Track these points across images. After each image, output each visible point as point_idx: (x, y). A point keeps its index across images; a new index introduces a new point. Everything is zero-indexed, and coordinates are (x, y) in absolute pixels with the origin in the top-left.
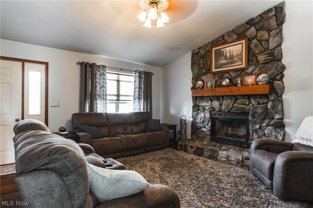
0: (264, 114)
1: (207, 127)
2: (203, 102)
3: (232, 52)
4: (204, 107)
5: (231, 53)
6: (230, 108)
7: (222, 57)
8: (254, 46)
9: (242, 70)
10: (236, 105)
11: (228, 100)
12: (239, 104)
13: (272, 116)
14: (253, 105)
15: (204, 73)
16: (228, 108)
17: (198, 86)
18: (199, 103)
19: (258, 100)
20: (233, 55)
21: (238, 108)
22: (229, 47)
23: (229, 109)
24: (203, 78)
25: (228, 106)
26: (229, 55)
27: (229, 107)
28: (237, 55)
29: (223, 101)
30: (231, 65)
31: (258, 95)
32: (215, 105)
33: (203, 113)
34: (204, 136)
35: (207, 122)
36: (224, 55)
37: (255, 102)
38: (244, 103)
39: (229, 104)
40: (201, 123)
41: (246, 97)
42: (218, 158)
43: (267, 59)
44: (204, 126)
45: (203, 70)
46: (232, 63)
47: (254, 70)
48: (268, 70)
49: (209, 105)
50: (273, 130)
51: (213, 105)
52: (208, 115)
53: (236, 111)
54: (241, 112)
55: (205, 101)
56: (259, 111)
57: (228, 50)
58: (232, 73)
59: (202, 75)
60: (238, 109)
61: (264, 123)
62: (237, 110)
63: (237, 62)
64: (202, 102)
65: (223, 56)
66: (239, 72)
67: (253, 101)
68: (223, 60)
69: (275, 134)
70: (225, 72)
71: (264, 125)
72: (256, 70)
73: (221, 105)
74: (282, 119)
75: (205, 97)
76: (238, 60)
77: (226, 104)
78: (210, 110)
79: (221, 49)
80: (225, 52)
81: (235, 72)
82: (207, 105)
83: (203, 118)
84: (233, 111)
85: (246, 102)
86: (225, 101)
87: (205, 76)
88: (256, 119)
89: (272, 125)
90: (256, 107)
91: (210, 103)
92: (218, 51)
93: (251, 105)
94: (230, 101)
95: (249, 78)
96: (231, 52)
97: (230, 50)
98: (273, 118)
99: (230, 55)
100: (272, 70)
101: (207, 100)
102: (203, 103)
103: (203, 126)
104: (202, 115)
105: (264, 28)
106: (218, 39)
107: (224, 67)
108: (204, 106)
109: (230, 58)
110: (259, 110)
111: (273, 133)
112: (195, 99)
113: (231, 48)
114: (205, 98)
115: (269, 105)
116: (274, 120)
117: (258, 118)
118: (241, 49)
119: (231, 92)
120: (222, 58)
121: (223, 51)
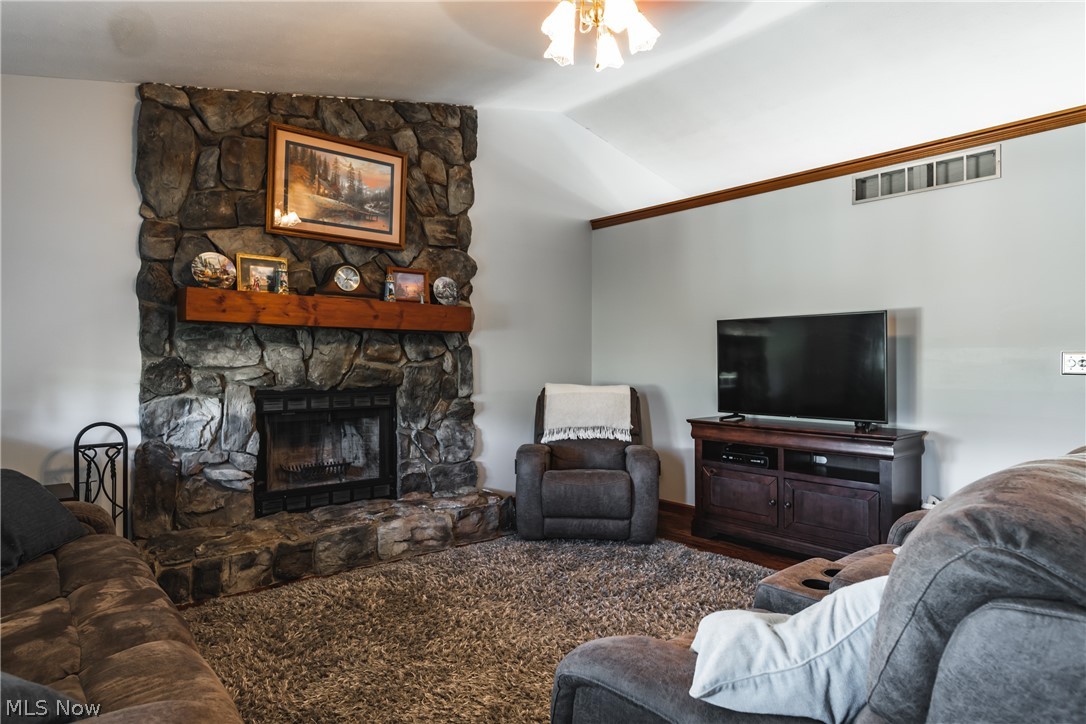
0: (437, 386)
1: (240, 458)
2: (216, 350)
3: (360, 181)
4: (219, 371)
5: (356, 183)
6: (344, 372)
7: (319, 182)
8: (416, 189)
9: (382, 248)
10: (360, 360)
11: (334, 345)
12: (372, 359)
13: (453, 391)
14: (409, 360)
15: (223, 217)
16: (334, 375)
17: (209, 272)
18: (193, 351)
19: (424, 347)
20: (360, 191)
21: (369, 372)
22: (348, 159)
23: (340, 378)
24: (219, 238)
25: (335, 364)
26: (347, 185)
27: (340, 368)
28: (376, 199)
29: (313, 348)
30: (354, 224)
31: (425, 333)
32: (278, 362)
33: (216, 400)
34: (222, 502)
35: (236, 439)
36: (329, 179)
37: (418, 354)
38: (389, 355)
39: (340, 359)
40: (206, 447)
41: (396, 336)
42: (380, 551)
43: (447, 238)
44: (226, 457)
45: (217, 205)
46: (357, 217)
47: (415, 258)
48: (449, 268)
49: (250, 363)
50: (457, 428)
51: (268, 365)
52: (243, 407)
53: (363, 381)
54: (380, 386)
55: (233, 344)
56: (428, 378)
57: (345, 165)
58: (353, 253)
59: (211, 224)
60: (370, 376)
61: (436, 413)
62: (365, 379)
63: (374, 218)
64: (210, 347)
65: (326, 179)
66: (372, 255)
67: (411, 352)
68: (326, 196)
69: (462, 437)
70: (324, 242)
71: (438, 416)
72: (420, 259)
73: (306, 361)
74: (468, 397)
75: (233, 325)
76: (377, 215)
77: (327, 358)
78: (254, 383)
79: (318, 153)
80: (331, 167)
81: (361, 250)
82: (238, 364)
83: (214, 425)
84: (352, 383)
85: (393, 351)
86: (326, 349)
87: (228, 232)
88: (419, 403)
89: (453, 414)
90: (420, 368)
91: (254, 353)
92: (304, 151)
93: (404, 361)
94: (341, 347)
95: (406, 279)
96: (356, 177)
97: (352, 169)
98: (456, 396)
99: (351, 187)
100: (457, 270)
101: (239, 341)
102: (219, 356)
103: (218, 460)
104: (212, 408)
105: (437, 148)
106: (296, 103)
107: (326, 220)
108: (223, 368)
109: (350, 199)
110: (426, 377)
111: (457, 434)
112: (165, 334)
113: (356, 164)
114: (228, 331)
115: (448, 364)
116: (456, 401)
117: (424, 400)
118: (389, 184)
119: (376, 317)
120: (319, 188)
121: (322, 159)
